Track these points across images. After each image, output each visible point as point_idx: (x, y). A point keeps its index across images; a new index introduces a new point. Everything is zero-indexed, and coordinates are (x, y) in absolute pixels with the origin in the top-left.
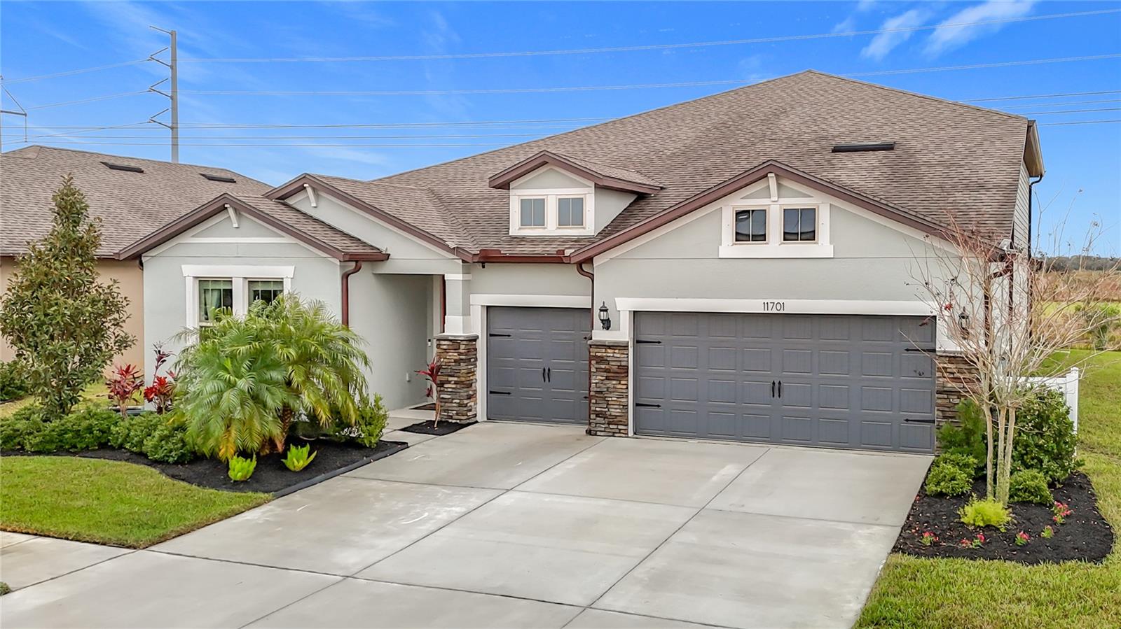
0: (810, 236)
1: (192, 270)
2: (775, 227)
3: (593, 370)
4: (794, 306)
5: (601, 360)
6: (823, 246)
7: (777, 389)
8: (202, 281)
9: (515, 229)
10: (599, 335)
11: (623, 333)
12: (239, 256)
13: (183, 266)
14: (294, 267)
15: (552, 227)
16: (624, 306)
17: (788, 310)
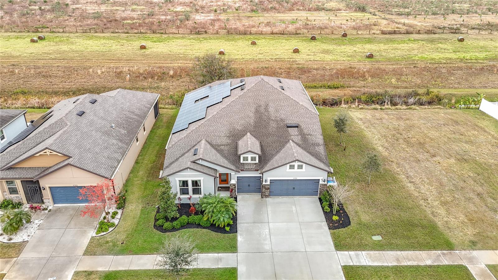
0: (302, 168)
1: (178, 179)
2: (296, 167)
3: (263, 188)
4: (298, 178)
5: (265, 187)
6: (304, 170)
7: (294, 188)
8: (180, 181)
9: (242, 161)
10: (264, 183)
11: (268, 183)
12: (190, 176)
13: (176, 178)
14: (203, 178)
15: (249, 161)
16: (269, 179)
17: (298, 179)
